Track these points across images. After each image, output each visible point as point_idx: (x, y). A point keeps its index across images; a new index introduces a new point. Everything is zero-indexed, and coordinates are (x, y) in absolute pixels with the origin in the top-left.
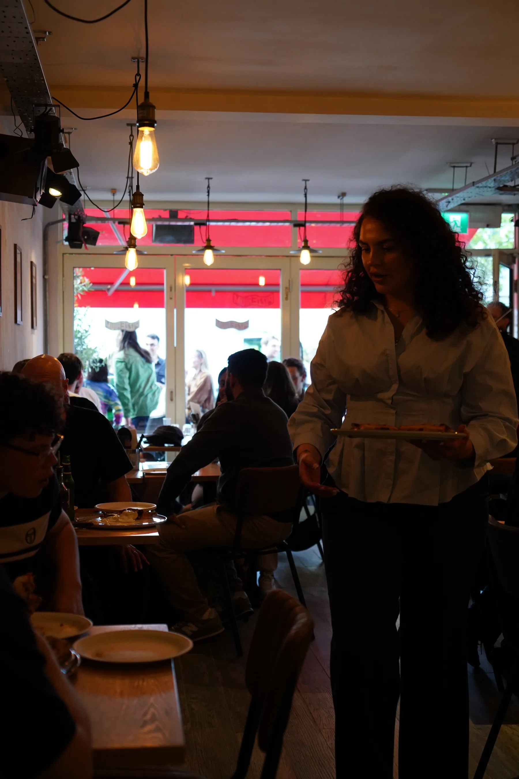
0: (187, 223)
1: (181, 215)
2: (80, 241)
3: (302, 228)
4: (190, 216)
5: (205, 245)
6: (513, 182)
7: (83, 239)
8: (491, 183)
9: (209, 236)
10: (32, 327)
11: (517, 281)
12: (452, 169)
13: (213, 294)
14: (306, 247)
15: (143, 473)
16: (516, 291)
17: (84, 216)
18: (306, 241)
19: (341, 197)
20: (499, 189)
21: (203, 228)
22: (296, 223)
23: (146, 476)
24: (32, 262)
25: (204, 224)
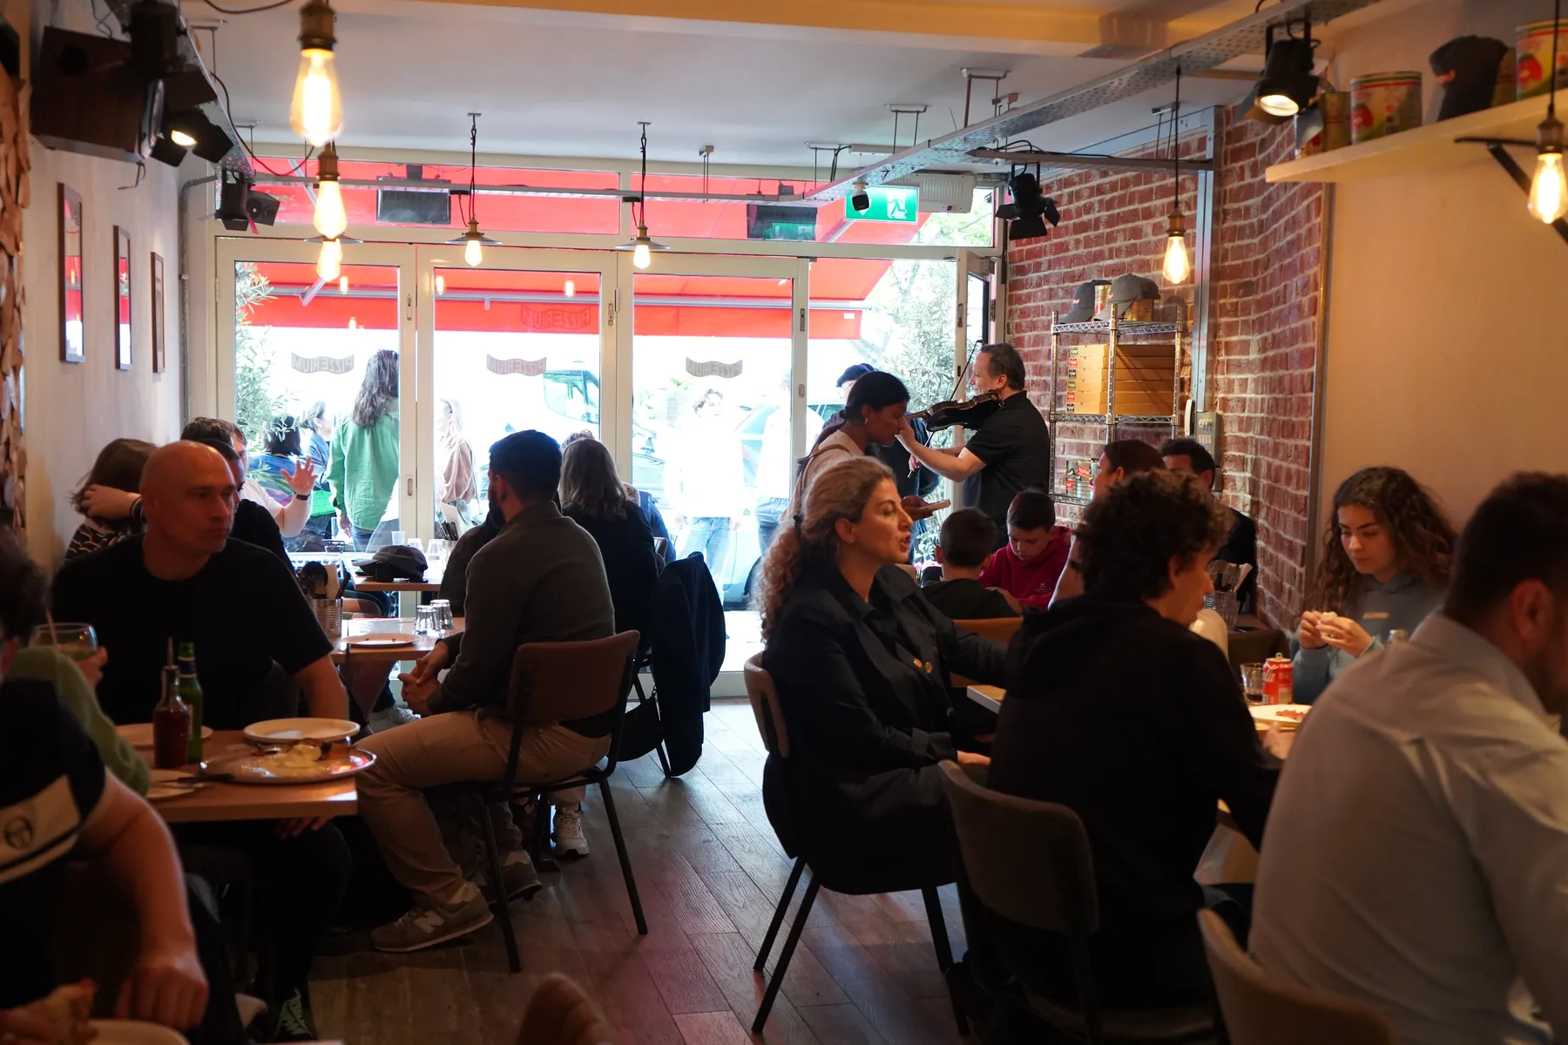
0: (438, 190)
1: (427, 174)
2: (244, 218)
3: (638, 205)
4: (445, 177)
5: (467, 230)
6: (996, 142)
7: (248, 215)
8: (957, 143)
9: (474, 215)
10: (155, 369)
11: (995, 300)
12: (895, 114)
13: (487, 306)
14: (644, 239)
15: (348, 644)
16: (994, 319)
17: (252, 173)
18: (643, 229)
19: (705, 153)
20: (973, 153)
21: (465, 198)
22: (628, 195)
23: (352, 651)
24: (153, 255)
25: (465, 193)
